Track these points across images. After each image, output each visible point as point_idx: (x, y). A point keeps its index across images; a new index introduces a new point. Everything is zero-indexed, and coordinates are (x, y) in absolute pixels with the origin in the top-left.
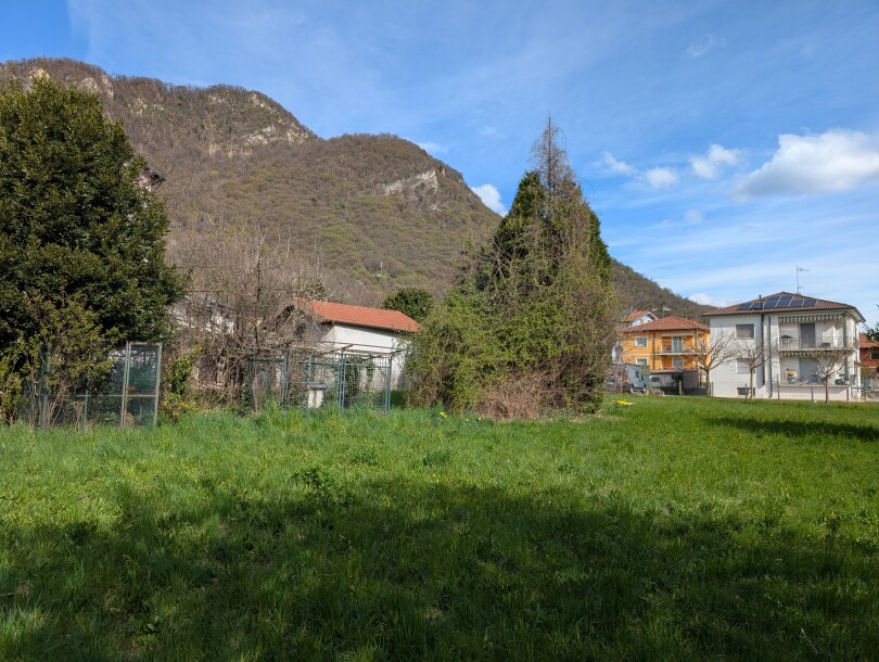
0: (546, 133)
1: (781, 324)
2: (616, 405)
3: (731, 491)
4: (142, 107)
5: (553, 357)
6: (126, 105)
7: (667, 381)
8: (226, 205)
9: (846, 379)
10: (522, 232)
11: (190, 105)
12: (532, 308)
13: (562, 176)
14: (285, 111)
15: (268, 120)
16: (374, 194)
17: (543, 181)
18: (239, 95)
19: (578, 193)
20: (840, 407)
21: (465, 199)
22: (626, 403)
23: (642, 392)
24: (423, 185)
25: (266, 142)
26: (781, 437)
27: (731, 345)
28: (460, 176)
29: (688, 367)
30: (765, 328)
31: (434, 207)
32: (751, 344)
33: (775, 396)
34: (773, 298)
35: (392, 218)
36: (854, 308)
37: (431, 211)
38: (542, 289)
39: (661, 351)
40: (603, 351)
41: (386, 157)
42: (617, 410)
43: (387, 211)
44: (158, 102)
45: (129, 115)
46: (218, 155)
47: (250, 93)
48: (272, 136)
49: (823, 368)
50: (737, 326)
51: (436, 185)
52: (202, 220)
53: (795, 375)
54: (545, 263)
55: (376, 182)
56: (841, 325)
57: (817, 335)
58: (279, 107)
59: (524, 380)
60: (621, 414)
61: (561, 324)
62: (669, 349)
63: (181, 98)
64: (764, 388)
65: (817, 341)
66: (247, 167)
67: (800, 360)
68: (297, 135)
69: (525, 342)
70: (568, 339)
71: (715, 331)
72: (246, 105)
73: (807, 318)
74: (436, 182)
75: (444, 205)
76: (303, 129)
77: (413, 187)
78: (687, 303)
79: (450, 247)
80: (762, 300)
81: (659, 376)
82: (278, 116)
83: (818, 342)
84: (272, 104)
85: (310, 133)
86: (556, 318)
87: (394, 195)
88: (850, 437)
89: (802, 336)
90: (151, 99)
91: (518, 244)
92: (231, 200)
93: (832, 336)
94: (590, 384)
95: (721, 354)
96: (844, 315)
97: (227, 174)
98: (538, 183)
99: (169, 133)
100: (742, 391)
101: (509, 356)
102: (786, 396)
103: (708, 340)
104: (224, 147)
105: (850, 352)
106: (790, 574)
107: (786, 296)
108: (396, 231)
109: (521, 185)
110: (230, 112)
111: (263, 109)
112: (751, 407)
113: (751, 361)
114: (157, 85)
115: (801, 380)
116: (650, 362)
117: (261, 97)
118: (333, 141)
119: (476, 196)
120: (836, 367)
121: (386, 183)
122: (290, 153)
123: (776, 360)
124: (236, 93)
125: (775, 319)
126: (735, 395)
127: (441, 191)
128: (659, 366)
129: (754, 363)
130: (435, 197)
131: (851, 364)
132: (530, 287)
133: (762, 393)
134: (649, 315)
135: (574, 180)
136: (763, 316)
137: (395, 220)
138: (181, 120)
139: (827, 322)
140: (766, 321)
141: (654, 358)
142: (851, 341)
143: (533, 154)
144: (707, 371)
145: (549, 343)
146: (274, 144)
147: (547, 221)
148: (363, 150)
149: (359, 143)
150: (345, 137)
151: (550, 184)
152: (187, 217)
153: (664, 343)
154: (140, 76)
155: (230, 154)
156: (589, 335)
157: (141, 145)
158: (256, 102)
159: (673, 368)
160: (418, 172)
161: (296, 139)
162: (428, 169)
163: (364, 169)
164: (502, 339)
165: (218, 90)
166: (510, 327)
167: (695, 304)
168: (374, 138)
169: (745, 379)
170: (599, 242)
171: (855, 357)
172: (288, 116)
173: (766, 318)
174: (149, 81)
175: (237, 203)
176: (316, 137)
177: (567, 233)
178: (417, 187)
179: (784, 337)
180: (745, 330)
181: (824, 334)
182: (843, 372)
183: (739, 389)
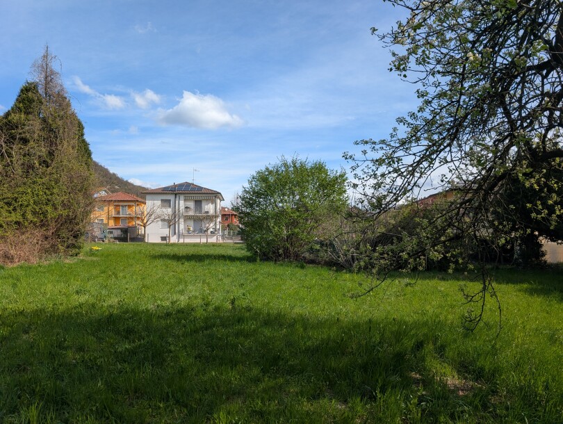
0: (44, 56)
1: (185, 200)
2: (91, 250)
3: (182, 292)
5: (51, 219)
7: (117, 233)
9: (216, 231)
10: (24, 125)
12: (34, 183)
13: (56, 90)
17: (41, 91)
19: (69, 105)
20: (213, 246)
22: (97, 248)
23: (103, 241)
26: (193, 263)
27: (158, 211)
29: (130, 225)
30: (177, 202)
32: (169, 211)
33: (181, 241)
34: (181, 185)
36: (220, 193)
38: (42, 170)
39: (113, 213)
40: (87, 214)
42: (92, 253)
49: (205, 225)
50: (162, 200)
53: (191, 229)
54: (43, 151)
56: (214, 202)
57: (203, 207)
59: (27, 235)
60: (96, 256)
61: (58, 195)
62: (118, 213)
64: (175, 237)
67: (194, 220)
69: (30, 207)
70: (64, 205)
71: (149, 203)
73: (198, 197)
78: (127, 183)
80: (175, 186)
81: (114, 231)
83: (203, 211)
86: (55, 191)
88: (225, 260)
89: (195, 207)
91: (20, 134)
93: (209, 208)
94: (76, 237)
95: (153, 217)
96: (215, 197)
98: (37, 92)
100: (163, 238)
101: (15, 217)
102: (188, 241)
103: (145, 208)
105: (218, 216)
106: (223, 325)
107: (188, 185)
109: (22, 91)
112: (171, 248)
113: (169, 221)
115: (194, 232)
116: (105, 221)
120: (211, 225)
123: (182, 221)
125: (182, 197)
126: (159, 241)
128: (112, 224)
129: (171, 222)
131: (218, 223)
132: (32, 167)
133: (174, 240)
134: (105, 191)
135: (66, 95)
139: (208, 200)
140: (177, 198)
141: (109, 219)
142: (218, 210)
143: (33, 69)
144: (145, 227)
145: (49, 209)
147: (44, 120)
151: (46, 94)
153: (115, 208)
156: (78, 203)
159: (121, 225)
164: (9, 204)
166: (16, 195)
167: (132, 185)
169: (166, 232)
170: (84, 141)
171: (219, 219)
173: (177, 196)
177: (61, 132)
179: (186, 208)
180: (166, 203)
181: (206, 206)
182: (214, 227)
183: (162, 237)
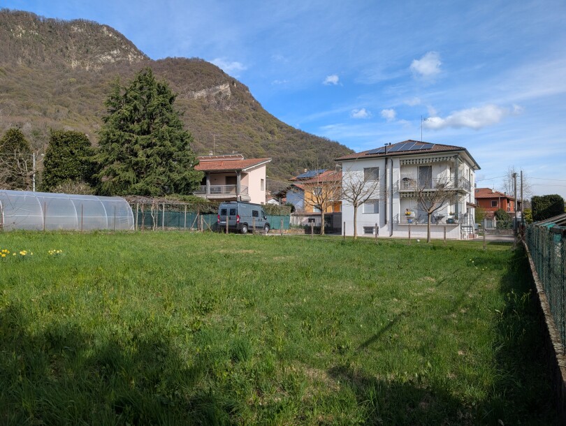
1: (402, 167)
4: (21, 32)
6: (9, 30)
8: (80, 102)
9: (457, 218)
11: (58, 32)
14: (127, 40)
15: (114, 46)
16: (186, 98)
18: (94, 27)
21: (249, 104)
24: (220, 93)
25: (113, 61)
28: (247, 89)
30: (388, 170)
31: (228, 108)
32: (376, 185)
33: (394, 235)
34: (399, 145)
35: (198, 114)
36: (464, 149)
37: (225, 110)
39: (331, 198)
41: (195, 74)
43: (195, 109)
44: (33, 29)
45: (11, 38)
46: (78, 68)
47: (102, 26)
48: (118, 57)
50: (365, 169)
51: (229, 93)
52: (58, 111)
53: (413, 214)
55: (188, 90)
56: (453, 166)
57: (434, 177)
58: (123, 37)
63: (51, 27)
64: (386, 227)
65: (433, 182)
66: (98, 77)
67: (418, 200)
68: (135, 57)
72: (98, 34)
73: (426, 160)
74: (229, 92)
75: (235, 107)
76: (140, 53)
77: (214, 94)
79: (237, 135)
82: (122, 43)
83: (434, 184)
84: (118, 34)
85: (145, 56)
87: (200, 99)
89: (421, 178)
90: (28, 26)
92: (84, 99)
93: (444, 176)
96: (456, 157)
97: (82, 81)
99: (42, 52)
100: (368, 230)
104: (83, 63)
105: (462, 192)
108: (199, 123)
110: (87, 39)
111: (111, 38)
113: (376, 202)
114: (33, 17)
115: (418, 219)
117: (110, 29)
118: (159, 61)
119: (257, 102)
121: (195, 91)
122: (128, 68)
123: (397, 201)
124: (91, 25)
125: (397, 163)
126: (362, 234)
127: (233, 97)
129: (378, 206)
130: (229, 102)
133: (384, 233)
136: (386, 159)
137: (200, 116)
138: (51, 42)
139: (442, 164)
140: (389, 164)
141: (327, 204)
142: (461, 182)
146: (119, 63)
148: (180, 68)
149: (177, 63)
150: (168, 59)
152: (47, 109)
154: (20, 10)
155: (87, 68)
157: (20, 59)
158: (106, 32)
160: (217, 85)
161: (135, 59)
162: (224, 82)
163: (180, 81)
165: (79, 23)
168: (188, 61)
172: (129, 43)
173: (389, 161)
174: (27, 14)
175: (88, 101)
176: (149, 59)
178: (216, 95)
179: (405, 179)
180: (372, 173)
181: (439, 176)
182: (453, 211)
183: (365, 228)
